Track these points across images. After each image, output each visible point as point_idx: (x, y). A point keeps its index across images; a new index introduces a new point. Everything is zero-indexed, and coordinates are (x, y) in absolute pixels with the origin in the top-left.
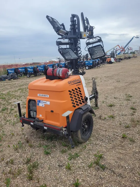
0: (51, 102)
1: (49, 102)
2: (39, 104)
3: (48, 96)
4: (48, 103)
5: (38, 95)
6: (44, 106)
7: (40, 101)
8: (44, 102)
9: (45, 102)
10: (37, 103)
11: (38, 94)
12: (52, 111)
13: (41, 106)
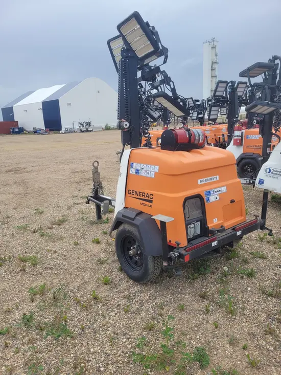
0: (227, 186)
1: (225, 187)
2: (209, 200)
3: (218, 177)
4: (224, 189)
5: (199, 183)
6: (218, 199)
7: (209, 192)
8: (216, 190)
9: (219, 189)
10: (205, 197)
11: (199, 181)
12: (232, 201)
13: (213, 200)
